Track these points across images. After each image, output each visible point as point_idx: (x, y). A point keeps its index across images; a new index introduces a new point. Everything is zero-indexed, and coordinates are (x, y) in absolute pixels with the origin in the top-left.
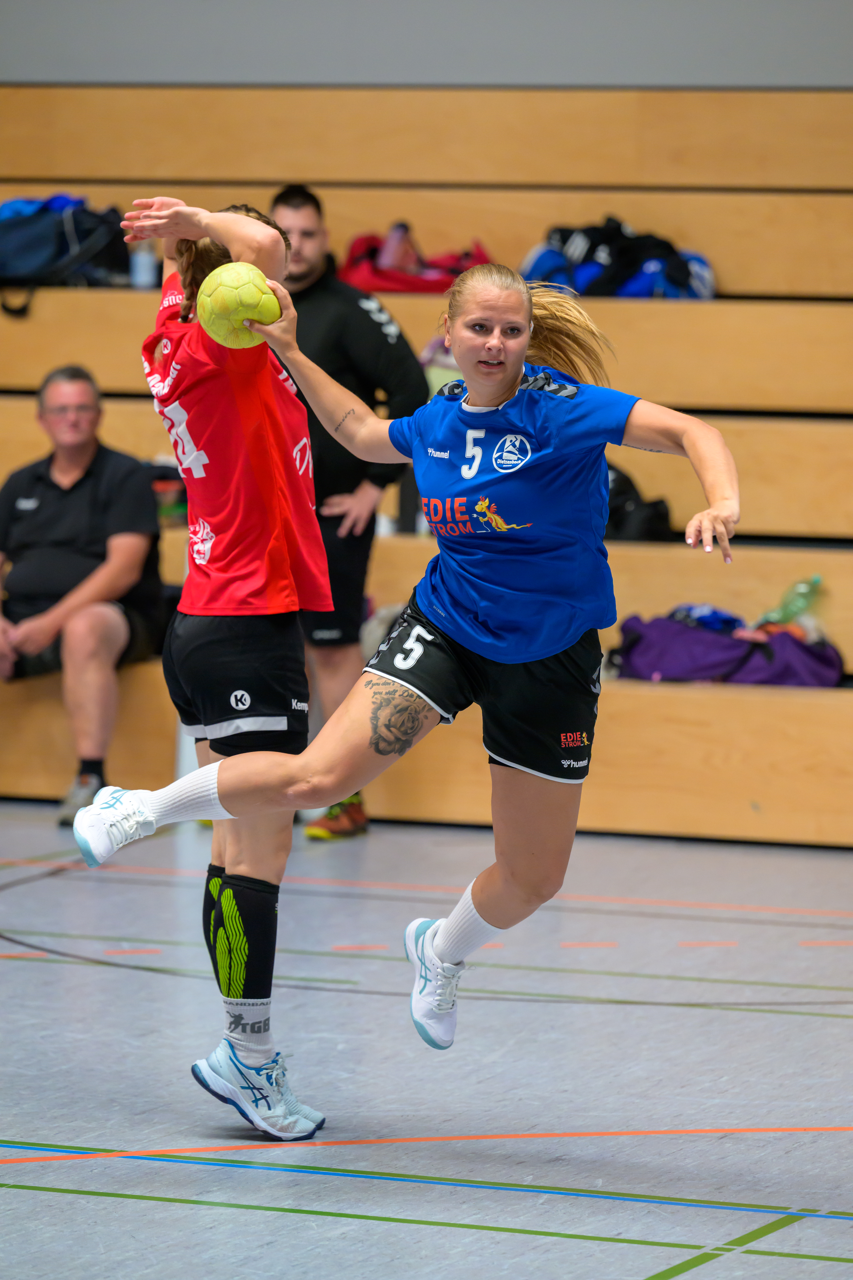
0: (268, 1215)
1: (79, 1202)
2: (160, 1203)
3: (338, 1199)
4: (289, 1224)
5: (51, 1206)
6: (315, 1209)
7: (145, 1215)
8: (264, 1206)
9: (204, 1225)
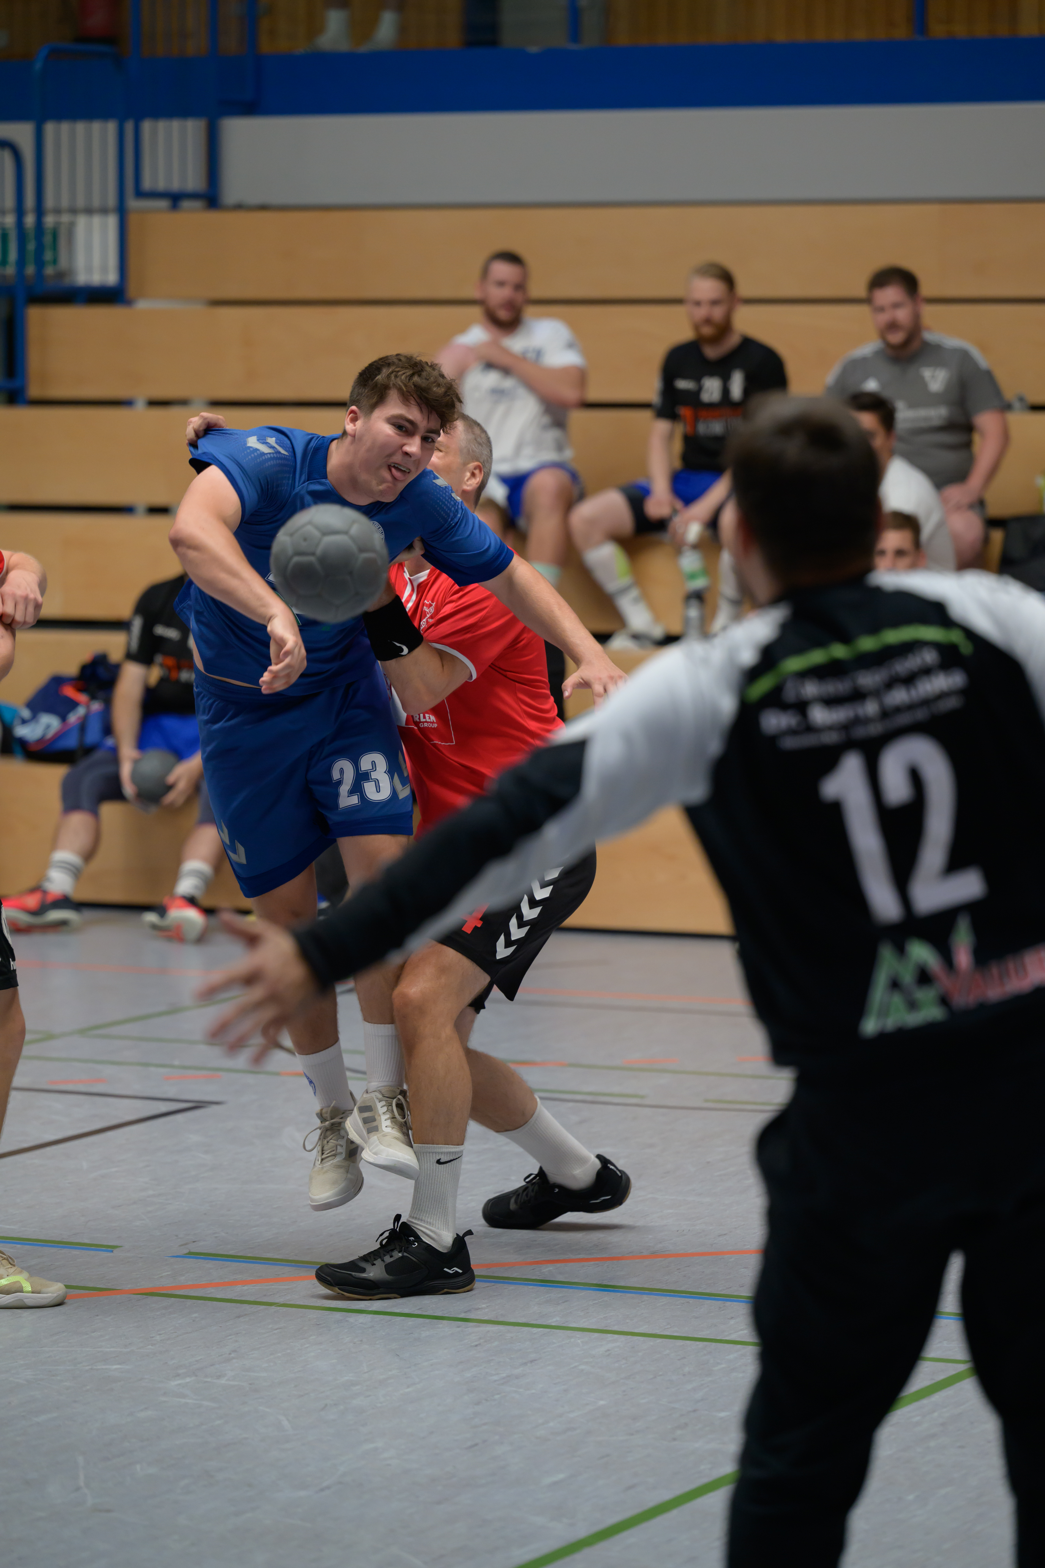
0: (534, 1332)
1: (347, 1321)
2: (428, 1321)
3: (604, 1316)
4: (554, 1341)
5: (318, 1325)
6: (581, 1326)
7: (412, 1333)
8: (531, 1323)
9: (469, 1342)
